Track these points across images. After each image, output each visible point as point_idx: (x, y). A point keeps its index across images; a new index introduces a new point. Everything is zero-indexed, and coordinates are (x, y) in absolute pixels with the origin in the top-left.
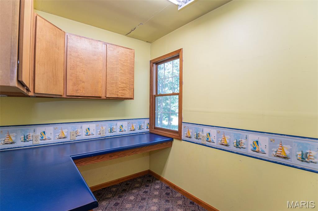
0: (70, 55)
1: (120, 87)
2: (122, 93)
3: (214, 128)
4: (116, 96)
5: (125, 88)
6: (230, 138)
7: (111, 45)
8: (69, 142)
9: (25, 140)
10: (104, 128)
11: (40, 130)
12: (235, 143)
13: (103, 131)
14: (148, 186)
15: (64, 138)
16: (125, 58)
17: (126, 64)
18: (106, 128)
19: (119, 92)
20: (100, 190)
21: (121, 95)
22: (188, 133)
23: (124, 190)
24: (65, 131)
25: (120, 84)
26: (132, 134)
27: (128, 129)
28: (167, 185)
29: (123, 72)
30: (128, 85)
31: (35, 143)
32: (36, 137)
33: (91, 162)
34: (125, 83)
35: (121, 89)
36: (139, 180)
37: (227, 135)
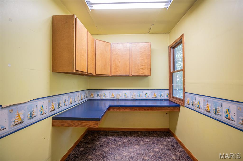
0: (113, 54)
1: (140, 68)
2: (142, 72)
3: (201, 97)
4: (138, 74)
5: (144, 69)
6: (211, 106)
7: (134, 44)
8: (116, 99)
9: (98, 97)
10: (135, 94)
11: (103, 92)
12: (214, 110)
13: (134, 95)
14: (162, 138)
15: (114, 97)
16: (144, 49)
17: (144, 53)
18: (136, 94)
19: (140, 71)
20: (132, 131)
21: (142, 73)
22: (188, 101)
23: (145, 135)
24: (114, 94)
25: (141, 66)
26: (154, 100)
27: (151, 96)
28: (177, 142)
29: (142, 59)
30: (146, 67)
31: (101, 98)
32: (102, 95)
33: (120, 110)
34: (144, 65)
35: (141, 69)
36: (159, 133)
37: (209, 103)
